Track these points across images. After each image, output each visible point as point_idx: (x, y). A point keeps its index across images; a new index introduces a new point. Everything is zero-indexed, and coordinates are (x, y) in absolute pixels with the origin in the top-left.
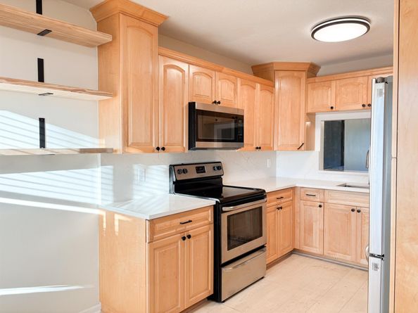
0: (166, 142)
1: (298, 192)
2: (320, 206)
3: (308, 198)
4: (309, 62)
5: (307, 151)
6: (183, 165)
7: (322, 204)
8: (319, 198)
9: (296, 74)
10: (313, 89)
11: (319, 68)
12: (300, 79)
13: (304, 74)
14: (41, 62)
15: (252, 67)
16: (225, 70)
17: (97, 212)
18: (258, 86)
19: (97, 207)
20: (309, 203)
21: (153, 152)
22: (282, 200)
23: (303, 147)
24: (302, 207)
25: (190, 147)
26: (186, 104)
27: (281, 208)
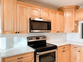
0: (20, 30)
1: (71, 46)
2: (79, 51)
3: (75, 48)
4: (75, 5)
5: (75, 33)
6: (32, 37)
7: (80, 51)
8: (78, 49)
9: (71, 9)
10: (77, 13)
11: (79, 7)
12: (72, 10)
13: (74, 9)
15: (58, 9)
16: (45, 8)
18: (58, 13)
20: (75, 50)
21: (15, 33)
22: (65, 49)
23: (74, 31)
24: (73, 51)
25: (30, 32)
26: (29, 18)
27: (64, 51)
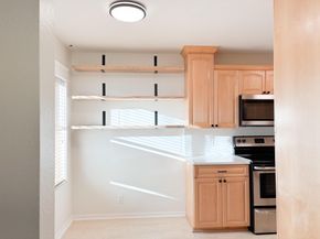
0: (220, 121)
14: (156, 86)
17: (183, 160)
19: (183, 157)
25: (240, 125)
26: (237, 96)
